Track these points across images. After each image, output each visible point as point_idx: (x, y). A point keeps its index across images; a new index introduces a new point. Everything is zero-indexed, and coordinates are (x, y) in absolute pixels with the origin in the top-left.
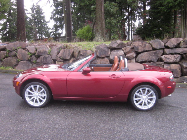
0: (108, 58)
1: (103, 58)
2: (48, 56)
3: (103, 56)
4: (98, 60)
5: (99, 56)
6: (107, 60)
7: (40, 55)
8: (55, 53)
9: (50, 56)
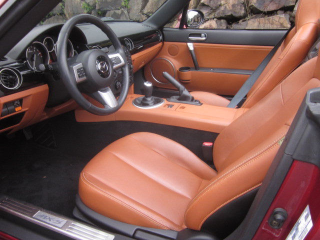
0: (288, 12)
1: (271, 13)
2: (122, 12)
3: (271, 7)
4: (253, 20)
5: (256, 6)
6: (281, 21)
7: (105, 9)
8: (138, 4)
9: (126, 12)
